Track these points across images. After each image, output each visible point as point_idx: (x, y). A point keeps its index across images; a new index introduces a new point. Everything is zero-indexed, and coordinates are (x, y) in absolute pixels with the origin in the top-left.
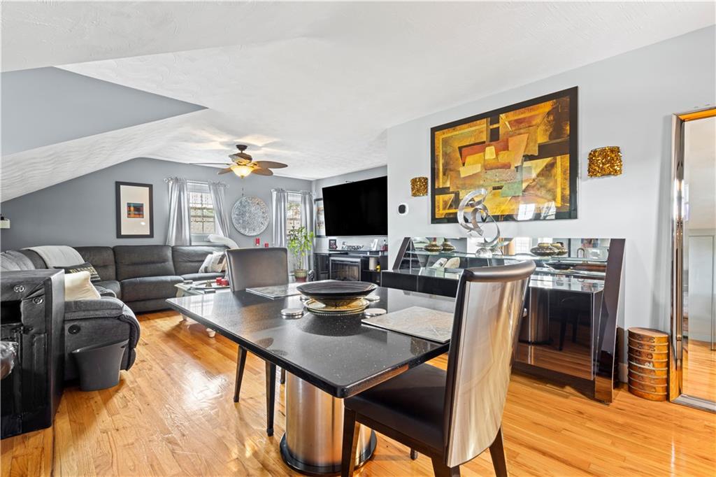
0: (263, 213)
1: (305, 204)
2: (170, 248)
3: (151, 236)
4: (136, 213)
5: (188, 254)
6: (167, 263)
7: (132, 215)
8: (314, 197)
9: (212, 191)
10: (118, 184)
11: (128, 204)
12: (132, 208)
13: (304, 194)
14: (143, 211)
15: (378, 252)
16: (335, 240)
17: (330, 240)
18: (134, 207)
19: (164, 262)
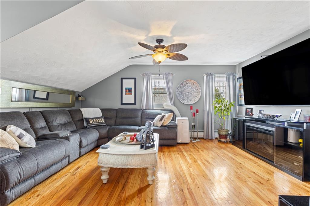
0: (197, 90)
1: (229, 82)
2: (141, 111)
3: (135, 104)
4: (129, 92)
5: (149, 114)
6: (137, 119)
7: (127, 94)
8: (237, 77)
9: (165, 79)
10: (122, 79)
11: (126, 88)
12: (127, 90)
13: (229, 75)
14: (132, 91)
15: (303, 123)
16: (252, 109)
17: (246, 109)
18: (128, 90)
19: (136, 118)
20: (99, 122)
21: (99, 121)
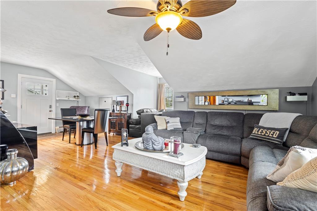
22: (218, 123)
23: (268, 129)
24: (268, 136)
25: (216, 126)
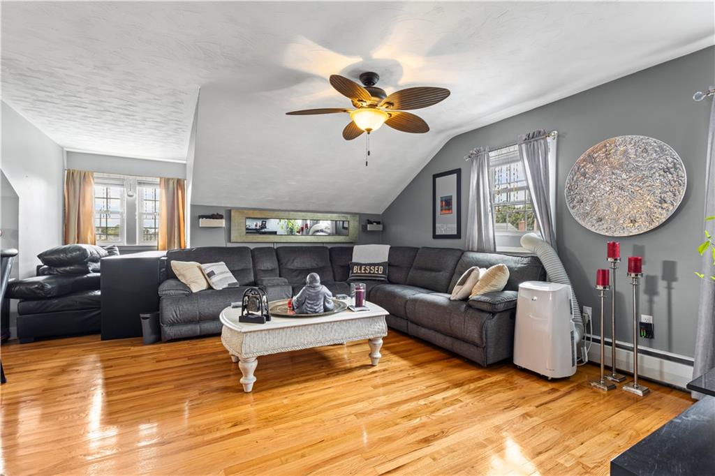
3: (458, 236)
4: (447, 208)
7: (444, 212)
9: (525, 156)
10: (435, 177)
11: (441, 198)
14: (452, 205)
18: (445, 201)
19: (440, 271)
20: (370, 273)
21: (370, 270)
22: (299, 266)
23: (370, 265)
24: (374, 273)
25: (296, 270)
